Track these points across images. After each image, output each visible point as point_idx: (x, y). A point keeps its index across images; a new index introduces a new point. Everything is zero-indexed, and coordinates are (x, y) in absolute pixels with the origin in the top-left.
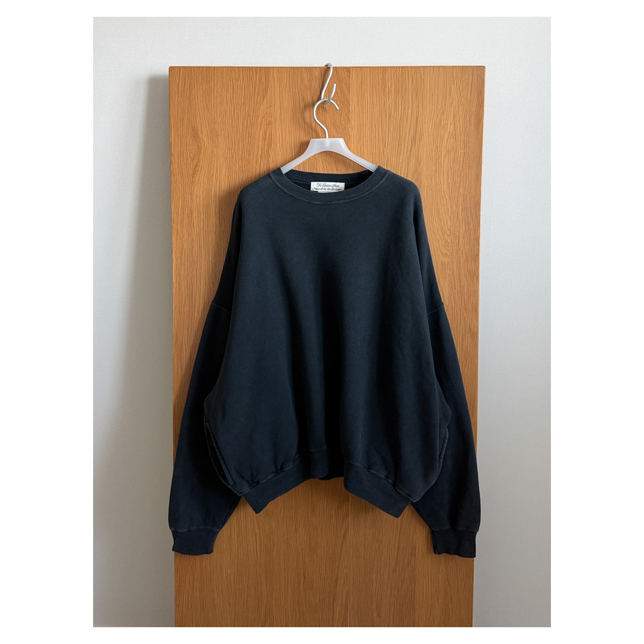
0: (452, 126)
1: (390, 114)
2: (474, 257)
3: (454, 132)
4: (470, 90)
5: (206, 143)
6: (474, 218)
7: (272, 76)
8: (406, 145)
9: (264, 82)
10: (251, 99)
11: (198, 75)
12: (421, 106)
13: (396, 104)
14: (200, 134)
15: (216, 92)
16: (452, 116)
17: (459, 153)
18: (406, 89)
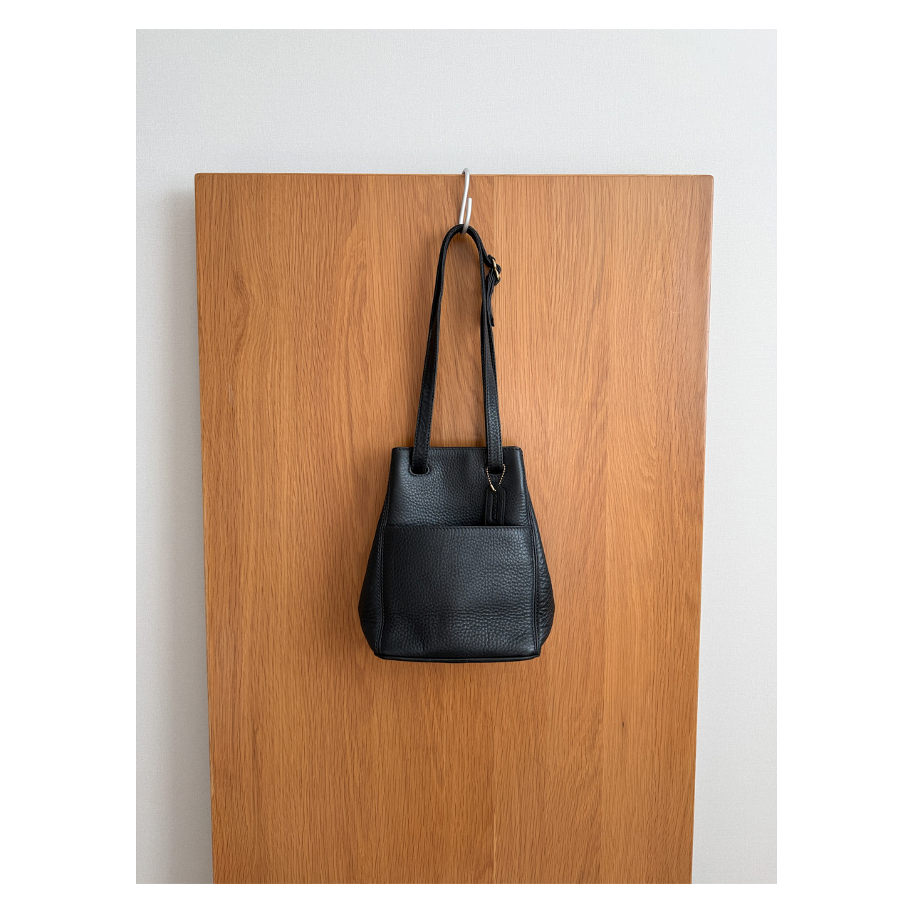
0: (660, 272)
1: (559, 252)
2: (696, 482)
3: (663, 282)
4: (688, 213)
5: (256, 297)
6: (695, 420)
7: (365, 190)
8: (585, 303)
9: (353, 200)
10: (332, 227)
11: (243, 187)
12: (608, 240)
13: (569, 235)
14: (247, 284)
15: (274, 215)
16: (660, 256)
17: (671, 316)
18: (584, 210)
